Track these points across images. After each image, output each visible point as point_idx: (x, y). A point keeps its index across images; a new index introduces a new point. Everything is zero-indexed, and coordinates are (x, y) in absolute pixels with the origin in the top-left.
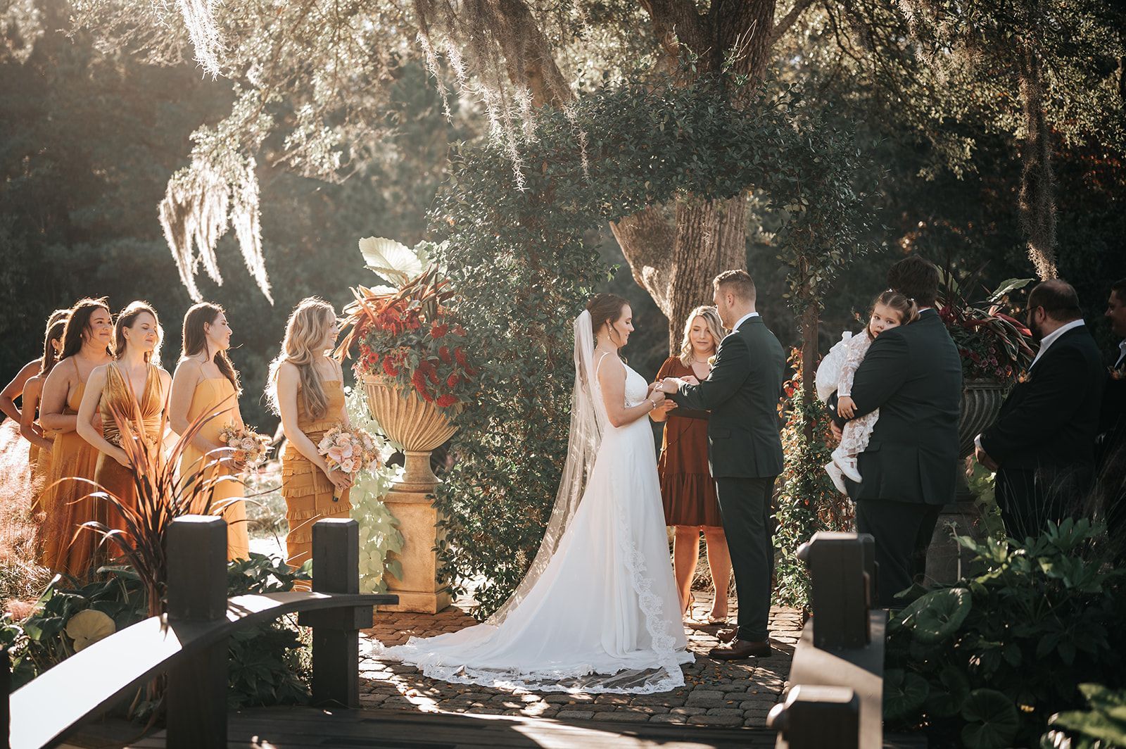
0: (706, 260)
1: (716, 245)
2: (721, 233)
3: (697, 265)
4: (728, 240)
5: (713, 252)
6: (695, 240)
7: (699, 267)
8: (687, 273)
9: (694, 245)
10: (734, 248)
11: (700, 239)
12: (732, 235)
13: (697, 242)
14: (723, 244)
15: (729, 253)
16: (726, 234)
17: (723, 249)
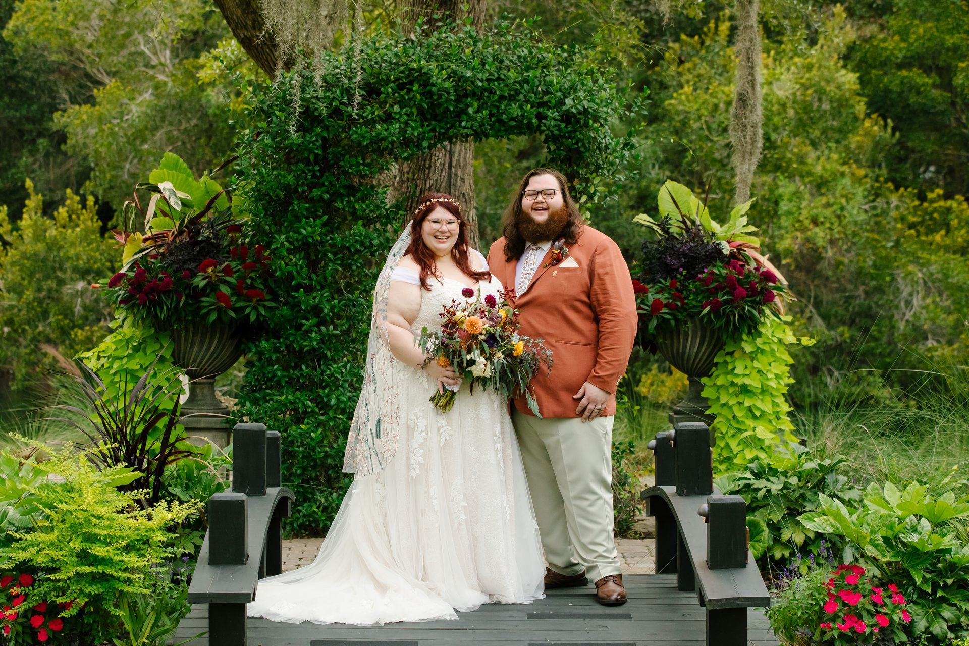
0: (436, 180)
1: (446, 166)
2: (451, 154)
3: (428, 186)
4: (458, 161)
5: (444, 173)
6: (425, 161)
7: (430, 188)
8: (418, 194)
9: (424, 165)
10: (464, 168)
11: (431, 159)
12: (462, 155)
13: (428, 162)
14: (454, 164)
15: (459, 173)
16: (457, 154)
17: (453, 170)
